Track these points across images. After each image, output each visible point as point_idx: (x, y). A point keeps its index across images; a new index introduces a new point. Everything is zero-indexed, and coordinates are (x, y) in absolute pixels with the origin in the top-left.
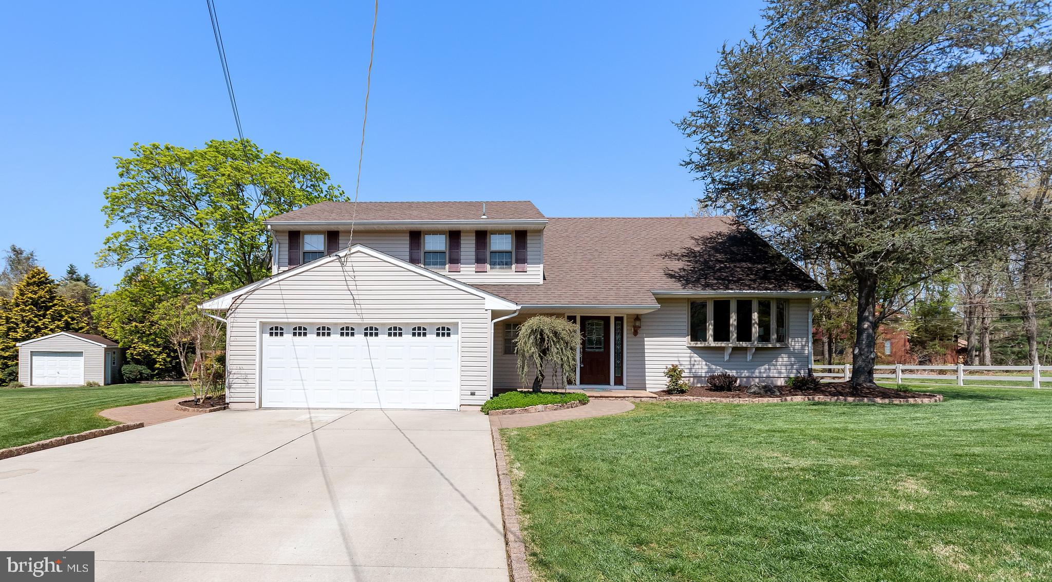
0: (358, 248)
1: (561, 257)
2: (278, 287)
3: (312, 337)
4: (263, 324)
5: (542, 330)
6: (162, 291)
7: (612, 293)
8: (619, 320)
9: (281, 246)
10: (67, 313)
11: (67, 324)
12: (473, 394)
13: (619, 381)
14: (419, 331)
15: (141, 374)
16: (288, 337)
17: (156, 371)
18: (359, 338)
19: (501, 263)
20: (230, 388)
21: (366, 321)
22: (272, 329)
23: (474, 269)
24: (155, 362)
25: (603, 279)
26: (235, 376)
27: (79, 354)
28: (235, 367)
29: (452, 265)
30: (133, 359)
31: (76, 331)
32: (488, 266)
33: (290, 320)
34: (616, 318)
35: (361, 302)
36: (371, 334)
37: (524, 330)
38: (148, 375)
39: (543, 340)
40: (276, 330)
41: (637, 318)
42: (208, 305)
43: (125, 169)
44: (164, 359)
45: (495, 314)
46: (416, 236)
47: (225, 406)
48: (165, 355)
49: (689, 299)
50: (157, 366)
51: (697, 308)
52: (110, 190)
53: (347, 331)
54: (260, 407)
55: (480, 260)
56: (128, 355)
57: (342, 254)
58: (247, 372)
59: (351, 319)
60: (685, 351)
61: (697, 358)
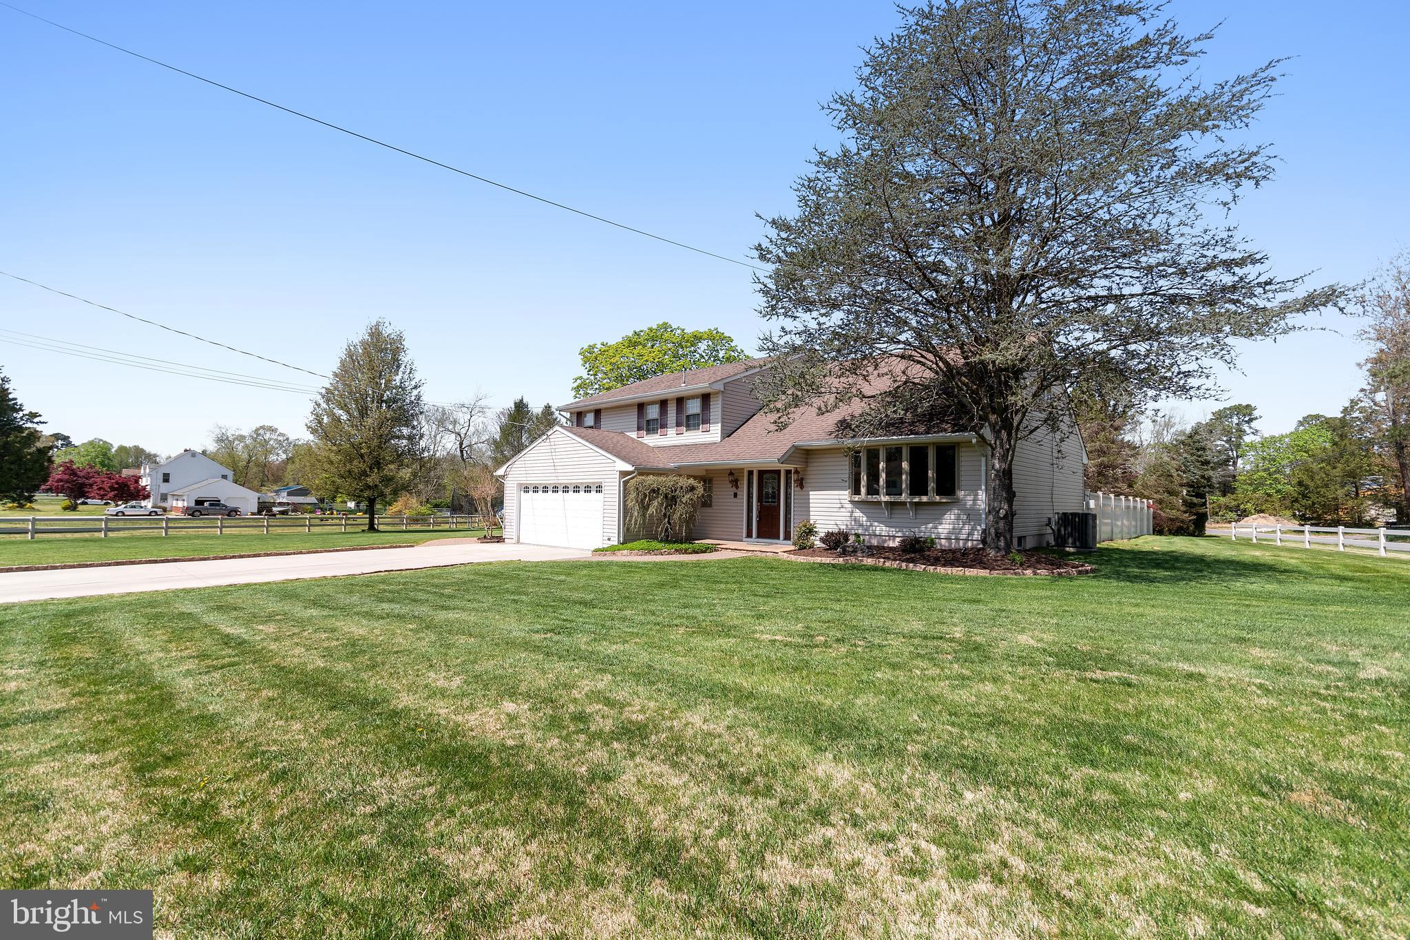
2: (524, 459)
3: (540, 494)
4: (519, 485)
12: (609, 540)
13: (788, 536)
14: (588, 488)
16: (531, 494)
18: (560, 494)
19: (692, 426)
20: (505, 528)
23: (676, 432)
26: (507, 521)
28: (507, 514)
29: (662, 430)
32: (684, 428)
34: (786, 472)
36: (566, 492)
40: (526, 489)
41: (796, 470)
46: (641, 408)
49: (847, 449)
51: (855, 457)
53: (555, 489)
54: (518, 542)
55: (679, 423)
57: (549, 434)
58: (511, 518)
59: (553, 480)
60: (846, 506)
61: (858, 514)
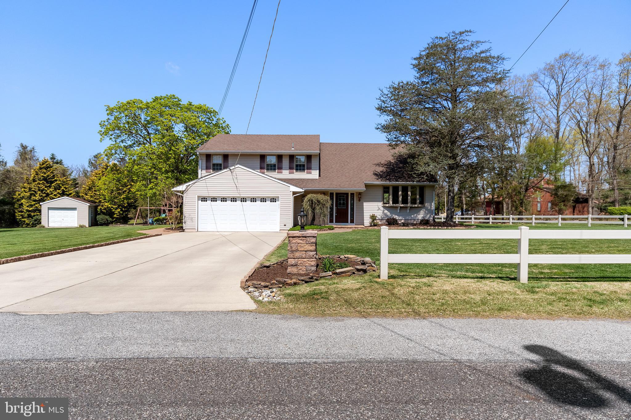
0: (238, 166)
1: (329, 165)
2: (205, 182)
3: (219, 202)
4: (198, 197)
5: (312, 200)
6: (136, 177)
7: (347, 183)
8: (352, 194)
9: (202, 161)
10: (63, 185)
11: (63, 191)
12: (285, 225)
13: (352, 221)
14: (263, 200)
15: (107, 220)
16: (209, 202)
17: (115, 219)
18: (239, 203)
19: (300, 170)
20: (185, 223)
21: (241, 196)
22: (202, 199)
23: (288, 172)
24: (114, 213)
25: (346, 176)
26: (188, 218)
27: (74, 209)
28: (187, 214)
29: (279, 170)
30: (101, 212)
31: (68, 195)
32: (295, 171)
33: (210, 195)
34: (351, 194)
35: (240, 188)
36: (244, 201)
37: (306, 199)
38: (110, 221)
39: (312, 203)
40: (204, 199)
41: (360, 194)
42: (175, 189)
43: (111, 111)
44: (119, 212)
45: (294, 193)
46: (263, 157)
47: (183, 231)
48: (119, 210)
49: (382, 185)
50: (115, 216)
51: (386, 189)
52: (103, 122)
53: (234, 200)
54: (198, 231)
55: (291, 168)
56: (98, 210)
57: (231, 168)
58: (192, 216)
59: (235, 195)
60: (380, 208)
61: (386, 211)
